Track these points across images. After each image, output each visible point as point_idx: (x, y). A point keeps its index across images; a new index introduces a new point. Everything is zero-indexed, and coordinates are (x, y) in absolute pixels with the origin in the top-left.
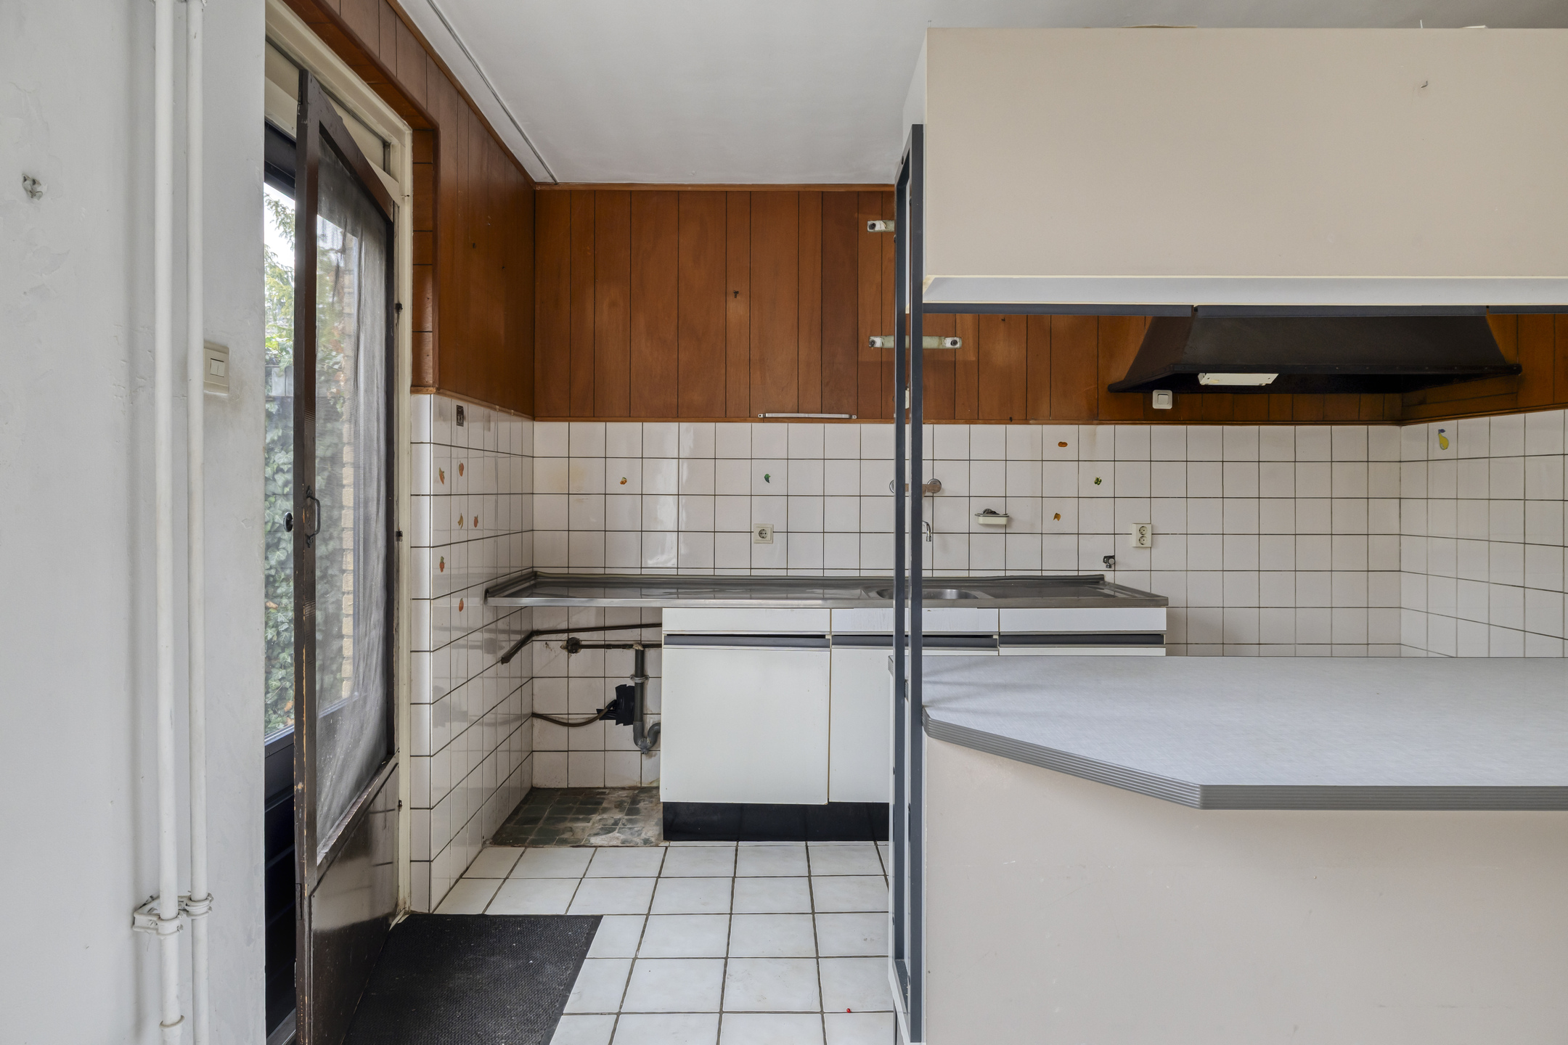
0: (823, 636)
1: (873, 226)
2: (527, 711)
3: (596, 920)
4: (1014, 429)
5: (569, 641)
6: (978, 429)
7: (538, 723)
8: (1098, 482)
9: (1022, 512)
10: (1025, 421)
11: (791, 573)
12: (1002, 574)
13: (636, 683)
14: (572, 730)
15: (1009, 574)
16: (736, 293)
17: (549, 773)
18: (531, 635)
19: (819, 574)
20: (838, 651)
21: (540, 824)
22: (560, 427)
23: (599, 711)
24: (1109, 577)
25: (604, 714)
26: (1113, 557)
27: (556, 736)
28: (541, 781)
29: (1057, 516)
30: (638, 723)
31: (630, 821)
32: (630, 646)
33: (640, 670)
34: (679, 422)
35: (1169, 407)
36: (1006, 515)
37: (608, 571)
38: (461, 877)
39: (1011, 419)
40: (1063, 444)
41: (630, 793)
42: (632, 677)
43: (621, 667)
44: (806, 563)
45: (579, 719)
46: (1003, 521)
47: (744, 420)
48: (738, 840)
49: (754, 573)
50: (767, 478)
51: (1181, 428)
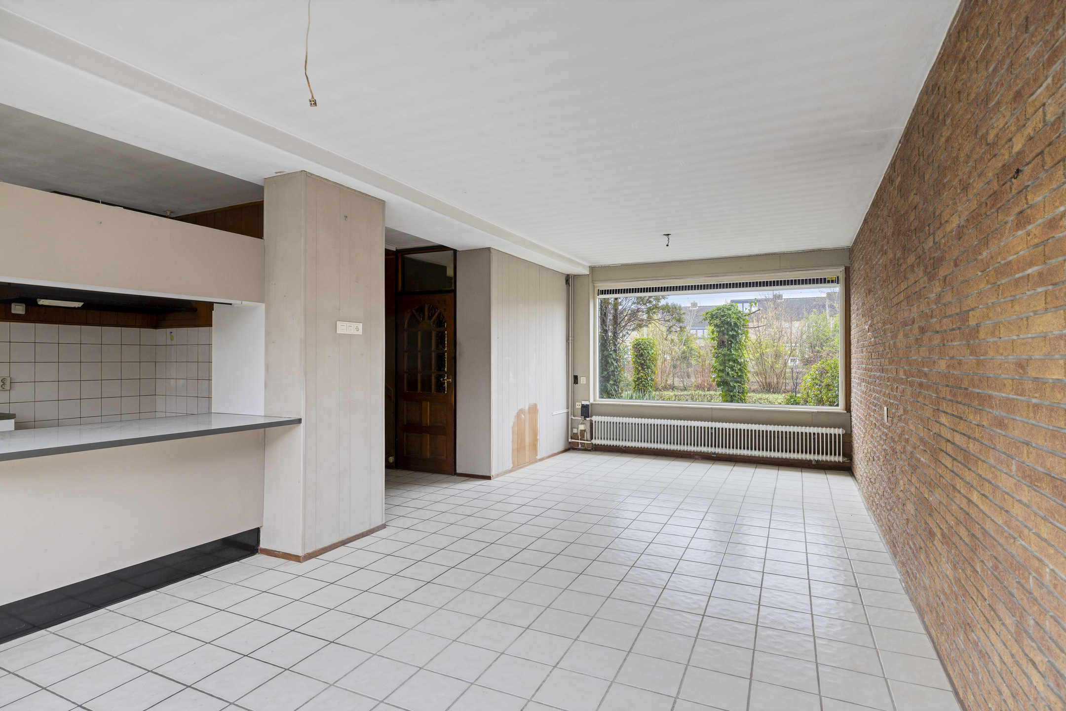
35: (23, 313)
51: (31, 325)
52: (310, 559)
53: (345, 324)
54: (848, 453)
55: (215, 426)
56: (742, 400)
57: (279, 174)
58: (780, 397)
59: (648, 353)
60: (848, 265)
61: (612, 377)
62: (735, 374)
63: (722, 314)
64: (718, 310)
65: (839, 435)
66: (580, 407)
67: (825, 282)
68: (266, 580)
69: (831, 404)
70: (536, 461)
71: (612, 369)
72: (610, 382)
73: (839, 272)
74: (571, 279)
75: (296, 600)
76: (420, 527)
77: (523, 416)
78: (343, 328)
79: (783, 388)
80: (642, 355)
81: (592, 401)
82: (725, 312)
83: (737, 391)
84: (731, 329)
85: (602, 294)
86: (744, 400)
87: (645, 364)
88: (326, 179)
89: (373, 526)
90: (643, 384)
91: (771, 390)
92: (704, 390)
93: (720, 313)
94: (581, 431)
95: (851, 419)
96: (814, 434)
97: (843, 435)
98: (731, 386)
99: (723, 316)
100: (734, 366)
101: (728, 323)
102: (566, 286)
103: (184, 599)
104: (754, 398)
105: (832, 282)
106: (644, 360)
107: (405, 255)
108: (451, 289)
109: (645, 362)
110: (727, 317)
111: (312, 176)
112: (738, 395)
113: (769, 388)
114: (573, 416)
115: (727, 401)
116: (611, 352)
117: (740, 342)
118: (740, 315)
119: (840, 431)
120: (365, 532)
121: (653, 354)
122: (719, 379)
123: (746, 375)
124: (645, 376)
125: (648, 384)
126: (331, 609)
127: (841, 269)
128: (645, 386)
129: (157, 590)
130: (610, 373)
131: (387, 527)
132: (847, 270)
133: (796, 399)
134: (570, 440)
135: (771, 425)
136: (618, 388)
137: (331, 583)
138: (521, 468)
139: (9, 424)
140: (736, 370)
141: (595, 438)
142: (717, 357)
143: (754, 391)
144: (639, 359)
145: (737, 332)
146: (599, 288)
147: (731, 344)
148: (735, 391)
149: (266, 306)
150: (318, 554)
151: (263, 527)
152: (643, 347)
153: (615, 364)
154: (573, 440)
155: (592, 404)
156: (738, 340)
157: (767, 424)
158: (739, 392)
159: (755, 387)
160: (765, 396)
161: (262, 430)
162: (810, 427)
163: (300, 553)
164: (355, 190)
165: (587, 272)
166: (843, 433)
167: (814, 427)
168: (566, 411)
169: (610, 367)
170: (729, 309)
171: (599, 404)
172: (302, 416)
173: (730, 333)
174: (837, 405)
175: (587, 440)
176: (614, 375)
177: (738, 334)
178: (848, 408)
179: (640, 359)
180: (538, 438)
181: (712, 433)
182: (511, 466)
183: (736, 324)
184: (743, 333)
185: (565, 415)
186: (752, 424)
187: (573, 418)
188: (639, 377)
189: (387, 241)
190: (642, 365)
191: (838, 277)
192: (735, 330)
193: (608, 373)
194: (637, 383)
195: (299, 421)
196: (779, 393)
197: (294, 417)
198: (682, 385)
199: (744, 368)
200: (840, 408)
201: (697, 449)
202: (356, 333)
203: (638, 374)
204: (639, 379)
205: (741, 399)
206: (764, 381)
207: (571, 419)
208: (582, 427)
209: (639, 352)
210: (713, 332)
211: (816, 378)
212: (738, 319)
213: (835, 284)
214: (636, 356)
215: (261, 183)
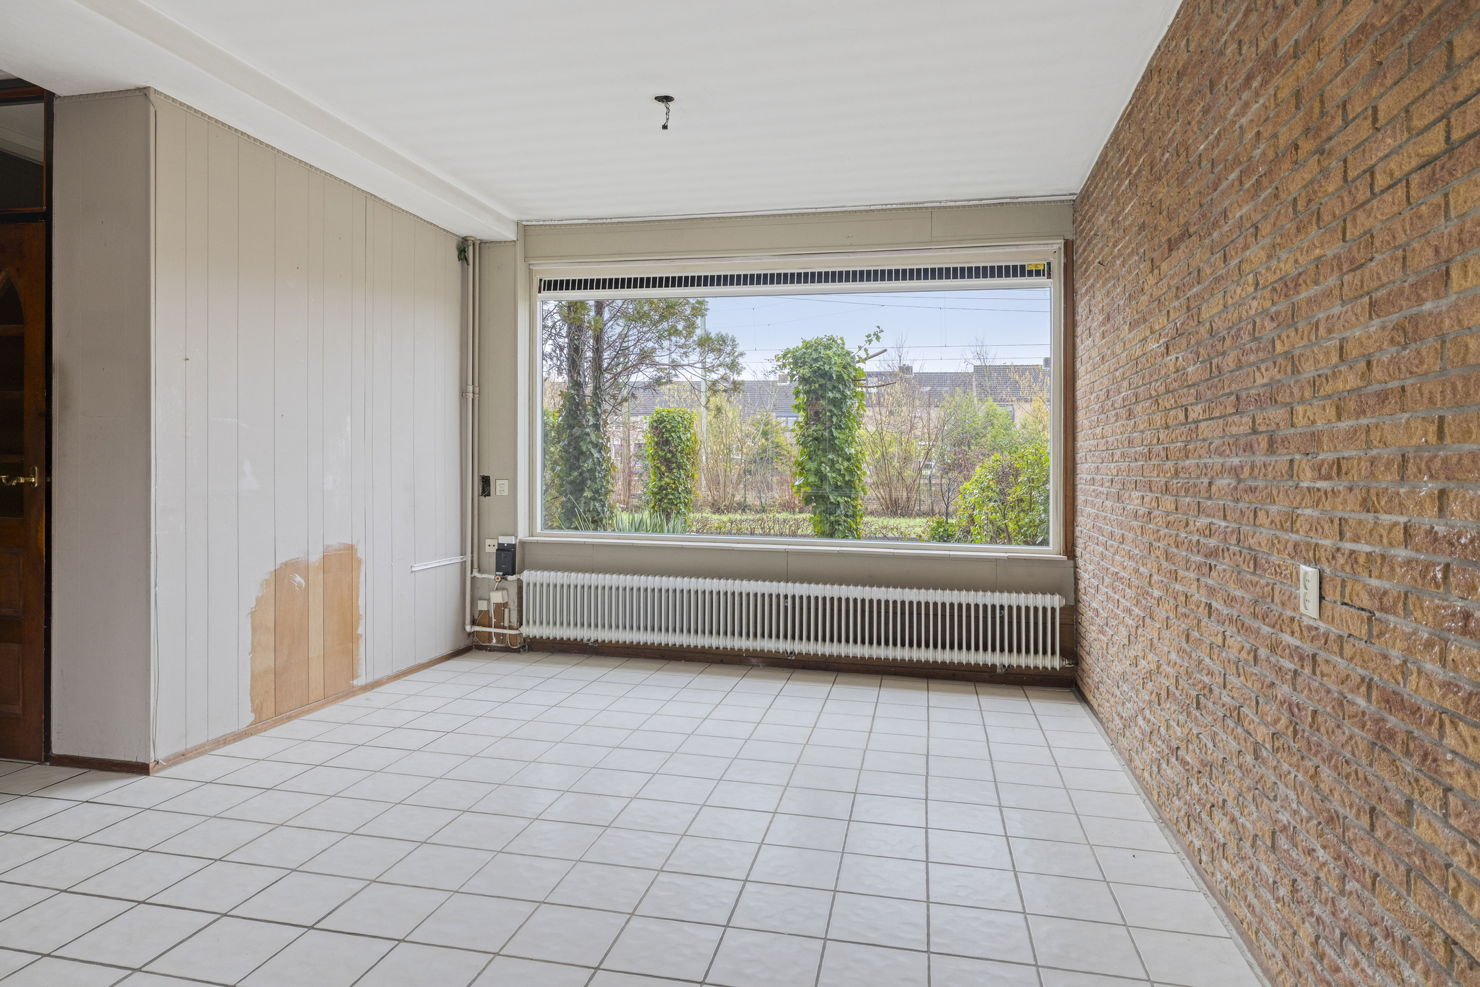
54: (1072, 647)
56: (852, 532)
58: (917, 526)
59: (680, 438)
60: (1070, 237)
61: (589, 482)
62: (840, 478)
63: (815, 356)
64: (807, 348)
65: (1053, 609)
66: (494, 550)
67: (1023, 275)
69: (1030, 540)
70: (352, 692)
71: (588, 465)
72: (585, 494)
73: (1050, 251)
74: (471, 248)
77: (298, 579)
79: (917, 508)
80: (667, 442)
81: (523, 534)
82: (820, 353)
83: (843, 512)
84: (830, 387)
85: (549, 289)
86: (856, 530)
87: (674, 460)
90: (670, 499)
91: (899, 512)
92: (794, 512)
93: (811, 354)
94: (498, 606)
95: (1075, 573)
96: (1002, 607)
97: (1060, 609)
98: (831, 503)
99: (816, 360)
100: (838, 462)
101: (826, 375)
102: (459, 263)
104: (873, 527)
105: (1038, 273)
106: (670, 451)
108: (36, 209)
109: (673, 457)
110: (825, 363)
112: (844, 521)
113: (895, 508)
114: (479, 571)
115: (823, 534)
116: (588, 430)
117: (849, 412)
118: (849, 359)
119: (1055, 601)
121: (688, 440)
122: (808, 489)
123: (859, 479)
124: (674, 483)
125: (680, 498)
127: (1056, 247)
128: (673, 502)
130: (587, 475)
132: (1069, 247)
133: (947, 527)
134: (468, 628)
135: (911, 588)
136: (603, 506)
138: (289, 718)
140: (840, 470)
141: (528, 622)
142: (804, 444)
143: (872, 513)
144: (662, 450)
145: (842, 393)
146: (541, 277)
147: (831, 416)
148: (838, 512)
152: (669, 427)
153: (596, 455)
154: (477, 628)
155: (523, 543)
156: (844, 410)
157: (903, 587)
158: (846, 516)
159: (874, 506)
160: (892, 522)
162: (993, 591)
165: (510, 234)
166: (1062, 606)
167: (1001, 591)
168: (458, 559)
169: (585, 462)
170: (828, 347)
171: (537, 543)
173: (830, 395)
174: (1045, 542)
175: (511, 628)
176: (594, 479)
177: (845, 397)
178: (1070, 549)
179: (664, 450)
180: (361, 631)
181: (786, 608)
182: (248, 718)
183: (840, 378)
184: (854, 396)
185: (458, 568)
186: (872, 586)
187: (478, 575)
188: (661, 486)
190: (667, 462)
191: (1049, 264)
192: (839, 391)
193: (581, 474)
194: (658, 497)
196: (910, 516)
198: (758, 503)
199: (857, 467)
200: (1052, 550)
201: (755, 644)
203: (660, 480)
204: (661, 488)
205: (850, 529)
206: (887, 497)
207: (473, 578)
208: (497, 597)
209: (662, 437)
210: (797, 394)
211: (988, 487)
212: (844, 367)
213: (1043, 280)
214: (657, 443)
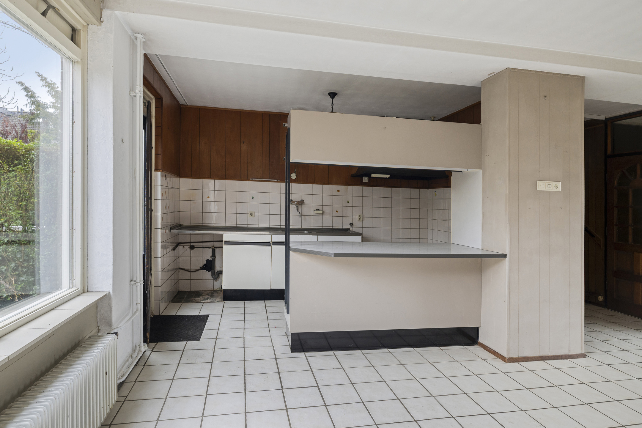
0: (269, 243)
1: (285, 125)
2: (178, 267)
3: (208, 316)
4: (324, 186)
5: (191, 246)
6: (315, 186)
7: (181, 271)
8: (348, 202)
9: (327, 210)
10: (328, 184)
11: (260, 226)
12: (321, 228)
13: (212, 259)
14: (192, 273)
15: (323, 228)
16: (244, 142)
17: (184, 286)
18: (178, 244)
19: (268, 226)
20: (273, 247)
21: (184, 299)
22: (188, 180)
23: (200, 267)
24: (351, 229)
25: (202, 268)
26: (352, 223)
27: (187, 275)
28: (182, 289)
29: (337, 211)
30: (213, 271)
31: (212, 298)
32: (211, 248)
33: (214, 254)
34: (226, 180)
35: (368, 182)
36: (322, 211)
37: (203, 225)
38: (165, 309)
39: (324, 183)
40: (338, 191)
41: (211, 292)
42: (211, 257)
43: (208, 254)
44: (264, 224)
45: (194, 270)
46: (321, 212)
47: (246, 180)
48: (245, 300)
49: (249, 226)
50: (253, 198)
51: (371, 188)
52: (513, 362)
53: (544, 182)
55: (453, 253)
57: (491, 75)
68: (479, 367)
75: (496, 391)
76: (622, 367)
78: (542, 186)
88: (527, 70)
89: (572, 352)
103: (427, 360)
107: (615, 122)
111: (515, 70)
120: (563, 355)
126: (522, 410)
129: (415, 348)
131: (587, 358)
137: (527, 389)
139: (359, 238)
149: (482, 171)
150: (520, 361)
151: (481, 328)
161: (480, 259)
163: (505, 355)
164: (554, 74)
172: (507, 252)
189: (586, 111)
195: (505, 256)
197: (501, 252)
202: (555, 190)
215: (479, 86)
